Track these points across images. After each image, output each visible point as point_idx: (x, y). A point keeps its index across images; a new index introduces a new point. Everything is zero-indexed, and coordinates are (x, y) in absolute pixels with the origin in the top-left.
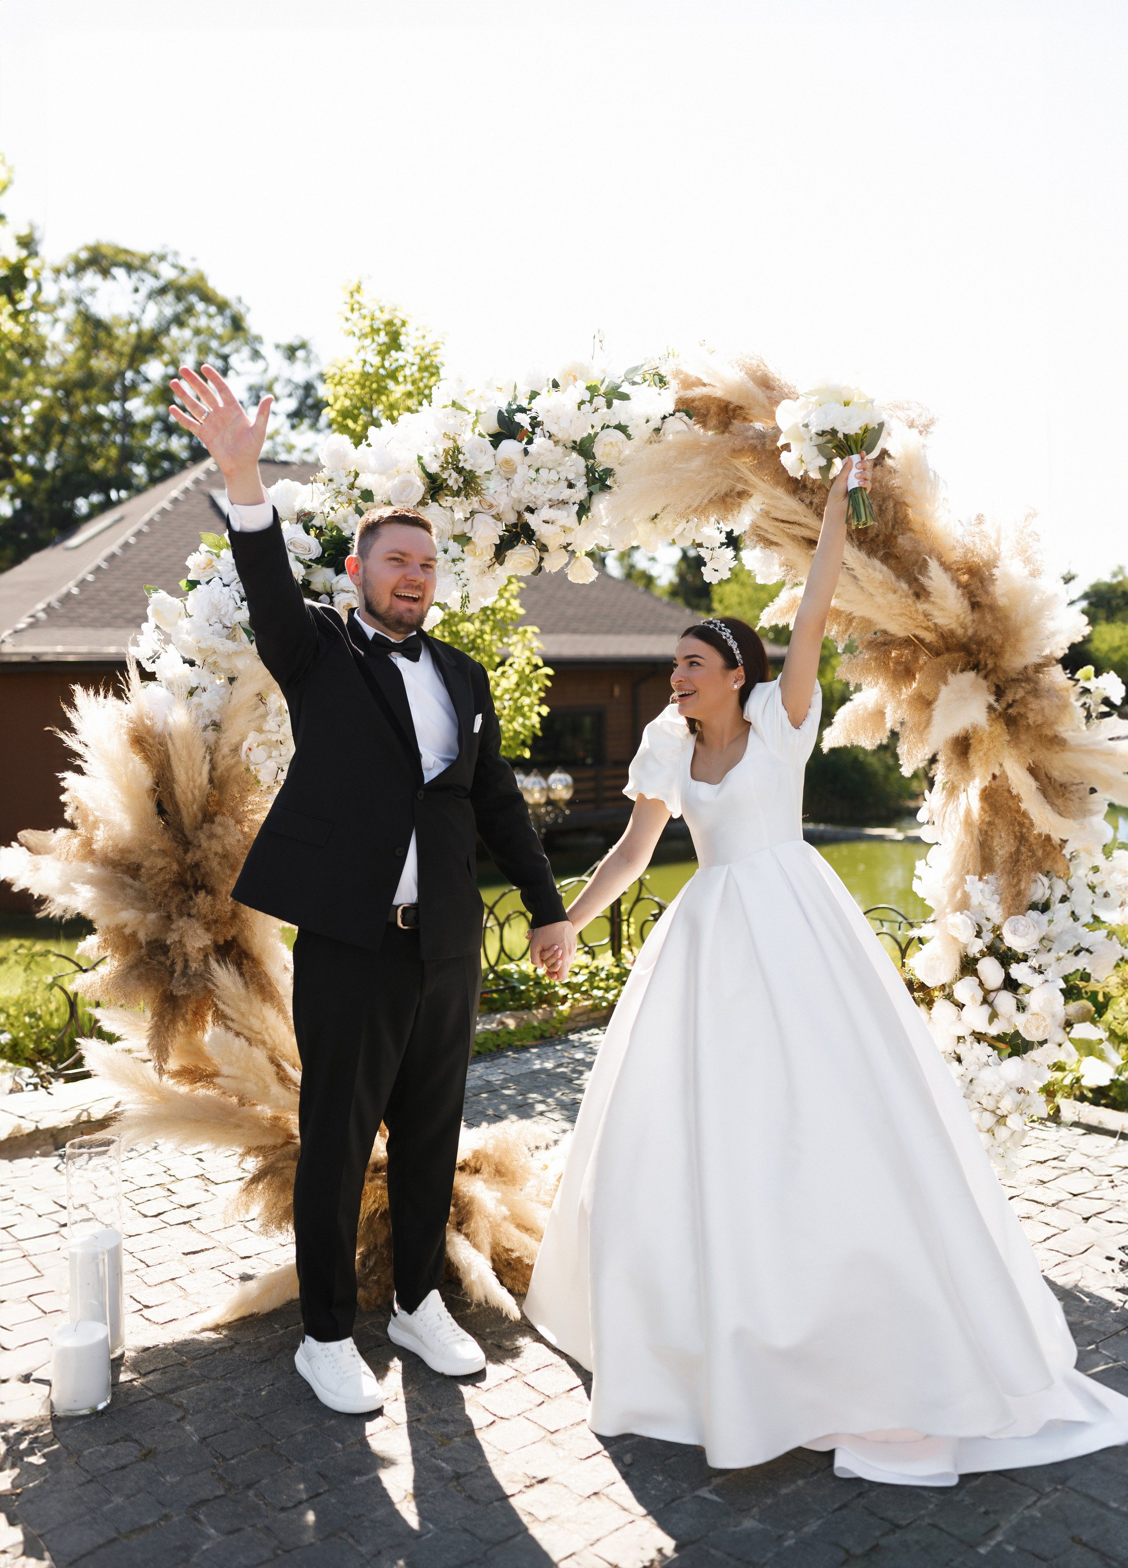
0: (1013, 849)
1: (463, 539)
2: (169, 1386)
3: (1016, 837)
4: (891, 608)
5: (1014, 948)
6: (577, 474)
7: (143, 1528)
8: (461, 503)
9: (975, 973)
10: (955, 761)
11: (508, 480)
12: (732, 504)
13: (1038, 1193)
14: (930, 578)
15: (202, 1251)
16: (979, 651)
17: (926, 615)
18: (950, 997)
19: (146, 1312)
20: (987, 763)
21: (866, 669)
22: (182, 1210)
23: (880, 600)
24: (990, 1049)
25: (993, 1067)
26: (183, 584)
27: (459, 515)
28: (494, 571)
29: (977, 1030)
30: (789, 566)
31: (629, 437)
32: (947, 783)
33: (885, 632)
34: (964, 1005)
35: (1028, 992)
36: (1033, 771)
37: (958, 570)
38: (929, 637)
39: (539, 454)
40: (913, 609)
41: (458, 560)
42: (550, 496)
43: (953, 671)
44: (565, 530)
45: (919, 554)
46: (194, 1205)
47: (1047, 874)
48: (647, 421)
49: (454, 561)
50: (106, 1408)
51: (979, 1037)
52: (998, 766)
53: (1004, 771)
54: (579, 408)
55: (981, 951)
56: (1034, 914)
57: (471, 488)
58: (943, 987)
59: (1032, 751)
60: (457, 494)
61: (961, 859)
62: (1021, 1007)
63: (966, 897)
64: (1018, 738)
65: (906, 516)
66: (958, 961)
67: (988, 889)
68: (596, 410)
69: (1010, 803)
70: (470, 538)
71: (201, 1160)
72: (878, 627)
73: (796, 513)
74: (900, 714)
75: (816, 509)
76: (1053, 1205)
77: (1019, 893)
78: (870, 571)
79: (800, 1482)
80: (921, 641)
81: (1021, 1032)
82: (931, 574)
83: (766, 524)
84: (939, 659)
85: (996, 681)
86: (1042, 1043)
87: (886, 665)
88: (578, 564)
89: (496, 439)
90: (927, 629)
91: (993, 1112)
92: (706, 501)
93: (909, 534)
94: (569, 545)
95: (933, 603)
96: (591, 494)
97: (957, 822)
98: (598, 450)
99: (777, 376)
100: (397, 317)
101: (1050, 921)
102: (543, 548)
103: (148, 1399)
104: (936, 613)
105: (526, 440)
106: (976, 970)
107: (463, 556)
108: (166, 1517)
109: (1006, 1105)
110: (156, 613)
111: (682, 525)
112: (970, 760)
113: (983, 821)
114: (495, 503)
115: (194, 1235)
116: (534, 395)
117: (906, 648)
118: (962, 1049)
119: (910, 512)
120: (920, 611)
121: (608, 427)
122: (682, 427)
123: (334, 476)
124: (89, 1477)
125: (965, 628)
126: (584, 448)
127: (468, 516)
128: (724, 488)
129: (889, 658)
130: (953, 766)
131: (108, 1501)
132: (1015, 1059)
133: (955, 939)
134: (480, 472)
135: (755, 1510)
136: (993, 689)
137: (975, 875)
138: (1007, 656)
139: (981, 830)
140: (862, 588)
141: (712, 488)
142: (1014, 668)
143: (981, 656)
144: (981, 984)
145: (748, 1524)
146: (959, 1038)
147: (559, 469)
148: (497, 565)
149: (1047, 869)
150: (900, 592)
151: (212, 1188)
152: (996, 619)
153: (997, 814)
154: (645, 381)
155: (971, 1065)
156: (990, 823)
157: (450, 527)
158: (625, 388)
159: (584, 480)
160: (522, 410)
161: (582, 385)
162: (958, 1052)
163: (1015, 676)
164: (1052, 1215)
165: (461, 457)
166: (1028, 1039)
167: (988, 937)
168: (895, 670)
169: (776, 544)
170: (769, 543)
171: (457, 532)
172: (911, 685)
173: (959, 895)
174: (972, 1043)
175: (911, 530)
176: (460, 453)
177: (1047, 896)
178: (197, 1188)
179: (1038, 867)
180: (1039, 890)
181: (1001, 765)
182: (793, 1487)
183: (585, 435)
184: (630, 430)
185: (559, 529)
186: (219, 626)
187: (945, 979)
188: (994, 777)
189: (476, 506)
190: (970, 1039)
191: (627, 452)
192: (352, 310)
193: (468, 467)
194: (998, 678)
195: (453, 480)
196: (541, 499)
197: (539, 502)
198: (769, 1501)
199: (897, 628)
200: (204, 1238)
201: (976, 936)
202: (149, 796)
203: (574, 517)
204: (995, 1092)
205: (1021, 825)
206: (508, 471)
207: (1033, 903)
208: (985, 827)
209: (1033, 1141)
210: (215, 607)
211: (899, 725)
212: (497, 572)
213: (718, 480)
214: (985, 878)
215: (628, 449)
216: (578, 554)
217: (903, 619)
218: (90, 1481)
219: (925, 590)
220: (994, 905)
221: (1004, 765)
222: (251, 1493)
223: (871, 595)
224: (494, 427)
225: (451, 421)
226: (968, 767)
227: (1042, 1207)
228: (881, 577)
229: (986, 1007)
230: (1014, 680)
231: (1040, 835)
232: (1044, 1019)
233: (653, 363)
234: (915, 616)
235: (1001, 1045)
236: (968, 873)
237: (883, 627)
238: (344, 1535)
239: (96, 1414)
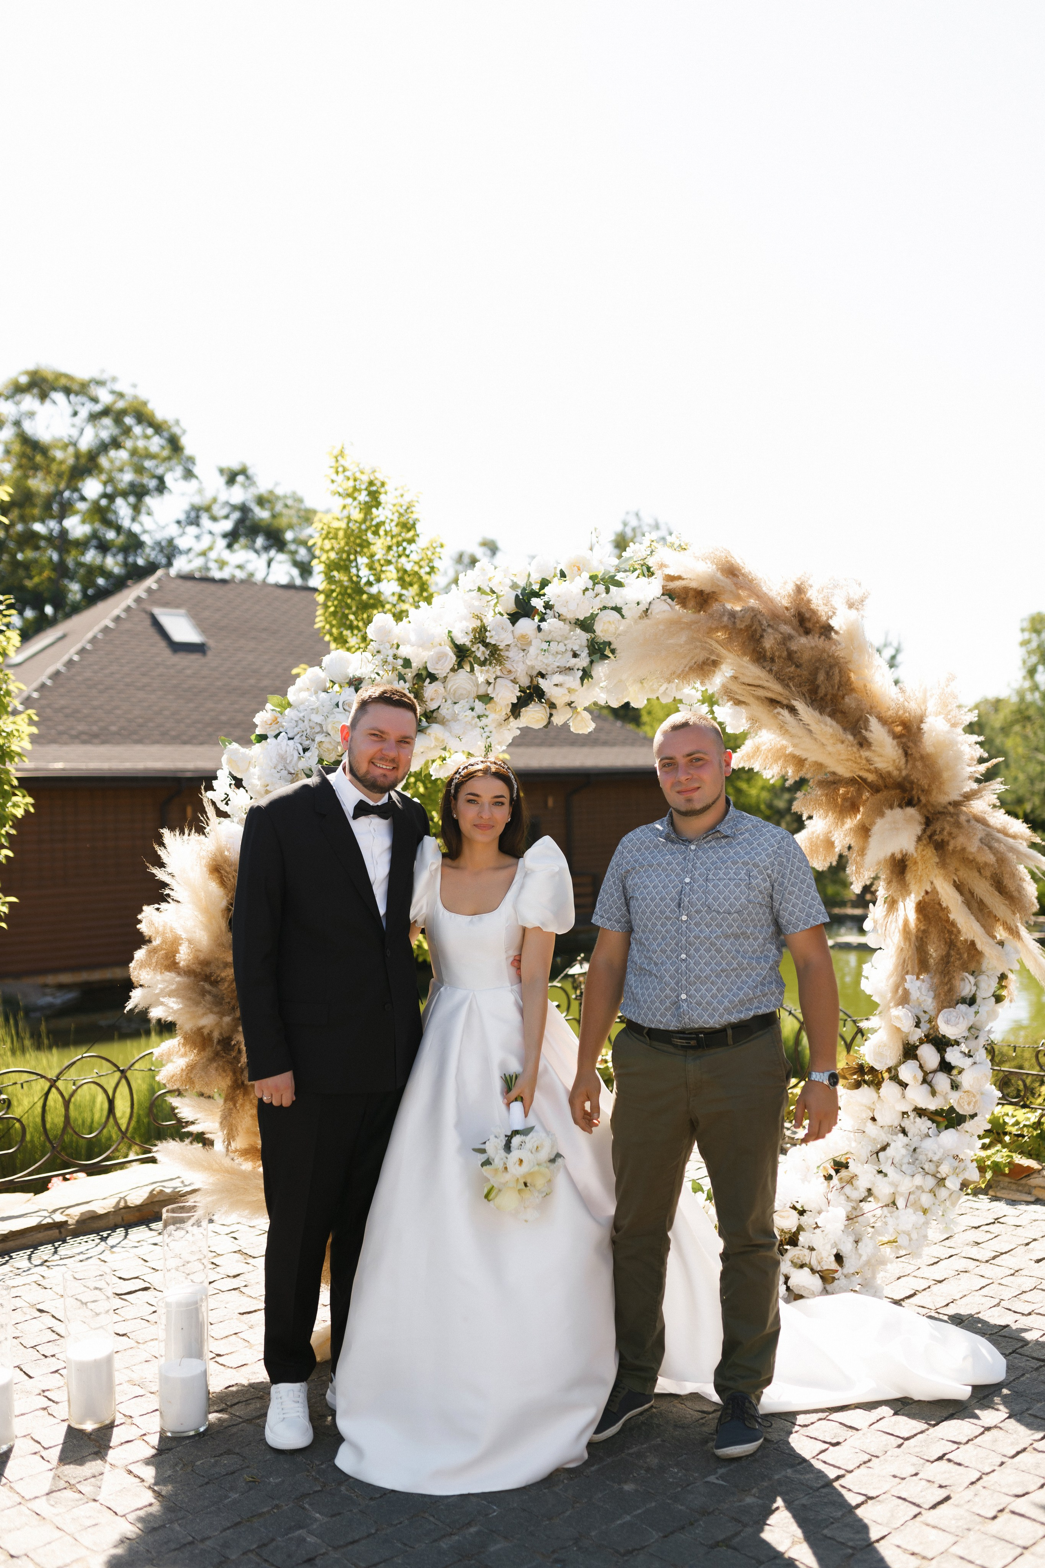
0: (944, 953)
1: (486, 699)
2: (255, 1414)
3: (946, 942)
4: (840, 755)
5: (947, 1035)
6: (581, 646)
7: (261, 1515)
8: (487, 671)
9: (915, 1057)
10: (894, 880)
11: (524, 650)
12: (709, 671)
13: (974, 1252)
14: (871, 731)
15: (255, 1311)
16: (912, 789)
17: (868, 760)
18: (895, 1078)
19: (218, 1359)
20: (920, 881)
21: (818, 804)
22: (228, 1279)
23: (830, 748)
24: (930, 1122)
25: (933, 1138)
26: (253, 737)
27: (481, 678)
28: (508, 724)
29: (919, 1106)
30: (753, 720)
31: (623, 616)
32: (886, 898)
33: (834, 773)
34: (907, 1085)
35: (960, 1073)
36: (959, 887)
37: (893, 722)
38: (870, 777)
39: (550, 632)
40: (857, 755)
41: (482, 716)
42: (558, 664)
43: (891, 807)
44: (570, 691)
45: (862, 710)
46: (238, 1275)
47: (973, 973)
48: (638, 604)
49: (479, 717)
50: (206, 1430)
51: (920, 1112)
52: (929, 884)
53: (935, 888)
54: (584, 593)
55: (920, 1039)
56: (962, 1008)
57: (495, 659)
58: (889, 1070)
59: (956, 870)
60: (482, 664)
61: (902, 961)
62: (955, 1086)
63: (906, 993)
64: (944, 860)
65: (849, 678)
66: (901, 1047)
67: (925, 986)
68: (597, 595)
69: (941, 914)
70: (492, 698)
71: (235, 1238)
72: (828, 769)
73: (759, 678)
74: (849, 840)
75: (776, 675)
76: (987, 1261)
77: (951, 990)
78: (823, 726)
79: (789, 1471)
80: (864, 780)
81: (955, 1107)
82: (871, 729)
83: (735, 687)
84: (879, 796)
85: (926, 813)
86: (973, 1116)
87: (835, 800)
88: (579, 718)
89: (514, 618)
90: (869, 771)
91: (934, 1176)
92: (687, 669)
93: (854, 695)
94: (572, 702)
95: (874, 751)
96: (592, 662)
97: (897, 930)
98: (598, 627)
99: (742, 564)
100: (376, 479)
101: (977, 1013)
102: (552, 706)
103: (239, 1424)
104: (876, 759)
105: (537, 618)
106: (916, 1055)
107: (487, 713)
108: (277, 1506)
109: (944, 1170)
110: (230, 761)
111: (665, 686)
112: (907, 878)
113: (918, 930)
114: (513, 670)
115: (245, 1299)
116: (544, 583)
117: (851, 786)
118: (906, 1123)
119: (852, 675)
120: (863, 757)
121: (605, 608)
122: (667, 607)
123: (381, 648)
124: (206, 1480)
125: (900, 770)
126: (586, 625)
127: (492, 680)
128: (702, 656)
129: (838, 794)
130: (894, 884)
131: (226, 1497)
132: (951, 1130)
133: (898, 1029)
134: (502, 646)
135: (754, 1490)
136: (923, 820)
137: (913, 974)
138: (934, 793)
139: (917, 937)
140: (816, 739)
141: (693, 658)
142: (939, 803)
143: (914, 792)
144: (921, 1067)
145: (749, 1500)
146: (904, 1113)
147: (566, 642)
148: (512, 719)
149: (972, 969)
150: (847, 742)
151: (250, 1260)
152: (925, 766)
153: (930, 923)
154: (635, 570)
155: (914, 1136)
156: (924, 931)
157: (475, 689)
158: (619, 577)
159: (586, 651)
160: (537, 595)
161: (586, 575)
162: (903, 1125)
163: (941, 810)
164: (985, 1269)
165: (487, 634)
166: (961, 1113)
167: (925, 1026)
168: (842, 805)
169: (744, 703)
170: (738, 703)
171: (481, 692)
172: (856, 817)
173: (900, 991)
174: (914, 1118)
175: (853, 690)
176: (486, 630)
177: (973, 992)
178: (238, 1261)
179: (965, 968)
180: (966, 988)
181: (932, 883)
182: (783, 1473)
183: (588, 615)
184: (624, 612)
185: (566, 692)
186: (284, 773)
187: (891, 1063)
188: (927, 893)
189: (499, 674)
190: (912, 1115)
191: (621, 628)
192: (337, 472)
193: (493, 642)
194: (928, 811)
195: (481, 652)
196: (552, 666)
197: (549, 669)
198: (765, 1484)
199: (844, 771)
200: (255, 1301)
201: (916, 1026)
202: (223, 916)
203: (579, 681)
204: (935, 1159)
205: (950, 932)
206: (524, 645)
207: (963, 998)
208: (920, 935)
209: (968, 1210)
210: (282, 758)
211: (846, 850)
212: (511, 724)
213: (698, 651)
214: (922, 977)
215: (623, 626)
216: (579, 709)
217: (850, 763)
218: (207, 1483)
219: (867, 741)
220: (930, 1000)
221: (935, 882)
222: (343, 1488)
223: (823, 745)
224: (511, 607)
225: (476, 603)
226: (905, 884)
227: (978, 1263)
228: (831, 731)
229: (925, 1086)
230: (940, 813)
231: (966, 941)
232: (974, 1096)
233: (640, 554)
234: (859, 761)
235: (939, 1119)
236: (907, 973)
237: (832, 769)
238: (426, 1515)
239: (199, 1435)
